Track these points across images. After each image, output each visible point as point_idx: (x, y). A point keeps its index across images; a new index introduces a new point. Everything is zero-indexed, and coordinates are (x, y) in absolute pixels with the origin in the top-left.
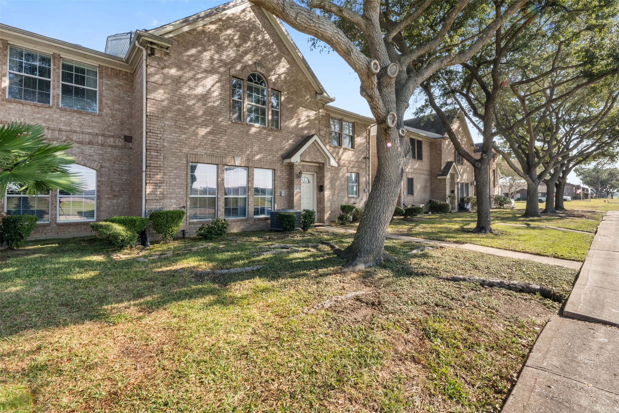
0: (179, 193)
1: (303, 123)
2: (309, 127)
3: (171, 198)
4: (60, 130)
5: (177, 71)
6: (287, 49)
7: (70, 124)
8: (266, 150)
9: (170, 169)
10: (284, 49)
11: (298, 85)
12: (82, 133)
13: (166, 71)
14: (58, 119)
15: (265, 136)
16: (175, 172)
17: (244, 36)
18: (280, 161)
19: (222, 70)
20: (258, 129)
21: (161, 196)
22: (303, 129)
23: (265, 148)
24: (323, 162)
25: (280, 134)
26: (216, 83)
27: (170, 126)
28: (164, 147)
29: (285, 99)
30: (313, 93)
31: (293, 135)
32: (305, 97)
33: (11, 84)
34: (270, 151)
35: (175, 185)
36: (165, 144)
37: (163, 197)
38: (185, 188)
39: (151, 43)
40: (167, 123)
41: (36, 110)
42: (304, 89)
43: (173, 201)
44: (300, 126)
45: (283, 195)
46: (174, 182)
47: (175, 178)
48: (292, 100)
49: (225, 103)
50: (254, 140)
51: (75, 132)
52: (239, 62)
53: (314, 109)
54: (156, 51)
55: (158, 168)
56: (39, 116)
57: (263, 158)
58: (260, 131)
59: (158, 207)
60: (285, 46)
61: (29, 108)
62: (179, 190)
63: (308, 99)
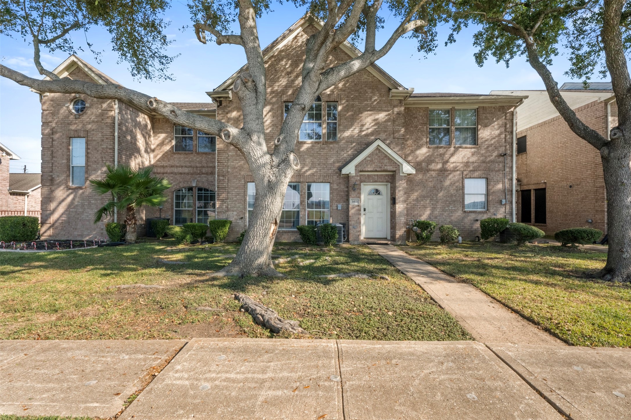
0: (239, 207)
1: (368, 129)
2: (377, 131)
3: (233, 211)
4: (197, 167)
5: (238, 112)
6: (346, 54)
7: (201, 162)
8: (319, 164)
9: (232, 189)
10: (342, 55)
11: (362, 88)
12: (207, 167)
13: (229, 115)
14: (196, 160)
15: (318, 150)
16: (236, 190)
17: (296, 61)
18: (337, 173)
19: (274, 100)
20: (310, 145)
21: (226, 209)
22: (367, 135)
23: (318, 162)
24: (394, 169)
25: (337, 146)
26: (268, 112)
27: (232, 156)
28: (228, 172)
29: (343, 108)
30: (383, 91)
31: (354, 144)
32: (371, 98)
33: (176, 143)
34: (324, 164)
35: (236, 201)
36: (229, 170)
37: (228, 210)
38: (243, 203)
39: (219, 97)
40: (230, 154)
41: (186, 156)
42: (369, 91)
43: (235, 213)
44: (364, 133)
45: (339, 208)
46: (235, 199)
47: (236, 196)
48: (353, 106)
49: (277, 127)
50: (306, 156)
51: (204, 167)
52: (290, 87)
53: (386, 109)
54: (223, 102)
55: (224, 188)
56: (187, 160)
57: (316, 172)
58: (313, 146)
59: (224, 217)
60: (344, 52)
61: (182, 156)
62: (239, 205)
63: (376, 100)
